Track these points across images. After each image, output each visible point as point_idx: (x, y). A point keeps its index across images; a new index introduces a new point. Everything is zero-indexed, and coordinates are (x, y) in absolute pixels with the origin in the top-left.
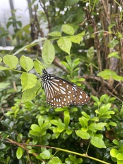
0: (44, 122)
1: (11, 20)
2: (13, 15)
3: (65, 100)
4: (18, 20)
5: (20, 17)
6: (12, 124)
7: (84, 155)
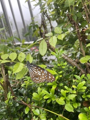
1: (32, 25)
2: (33, 21)
3: (41, 79)
4: (36, 24)
5: (37, 22)
6: (25, 92)
7: (61, 115)
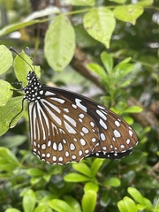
0: (37, 205)
3: (72, 147)
